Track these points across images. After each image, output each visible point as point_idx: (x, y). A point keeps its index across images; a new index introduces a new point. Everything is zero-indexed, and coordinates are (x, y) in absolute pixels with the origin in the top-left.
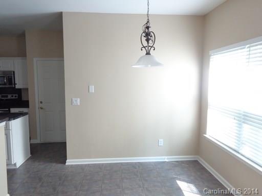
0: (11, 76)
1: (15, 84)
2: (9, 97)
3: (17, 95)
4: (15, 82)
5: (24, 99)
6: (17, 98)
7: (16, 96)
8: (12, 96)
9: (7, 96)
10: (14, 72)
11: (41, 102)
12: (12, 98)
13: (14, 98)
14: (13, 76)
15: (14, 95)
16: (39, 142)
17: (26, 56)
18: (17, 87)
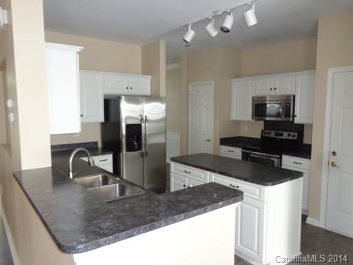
0: (290, 104)
1: (294, 116)
2: (285, 135)
3: (296, 134)
4: (294, 113)
5: (306, 141)
6: (295, 138)
7: (294, 136)
8: (289, 135)
9: (282, 135)
10: (294, 96)
11: (334, 153)
12: (288, 138)
13: (291, 138)
14: (292, 102)
15: (292, 134)
16: (322, 226)
17: (315, 68)
18: (297, 120)
